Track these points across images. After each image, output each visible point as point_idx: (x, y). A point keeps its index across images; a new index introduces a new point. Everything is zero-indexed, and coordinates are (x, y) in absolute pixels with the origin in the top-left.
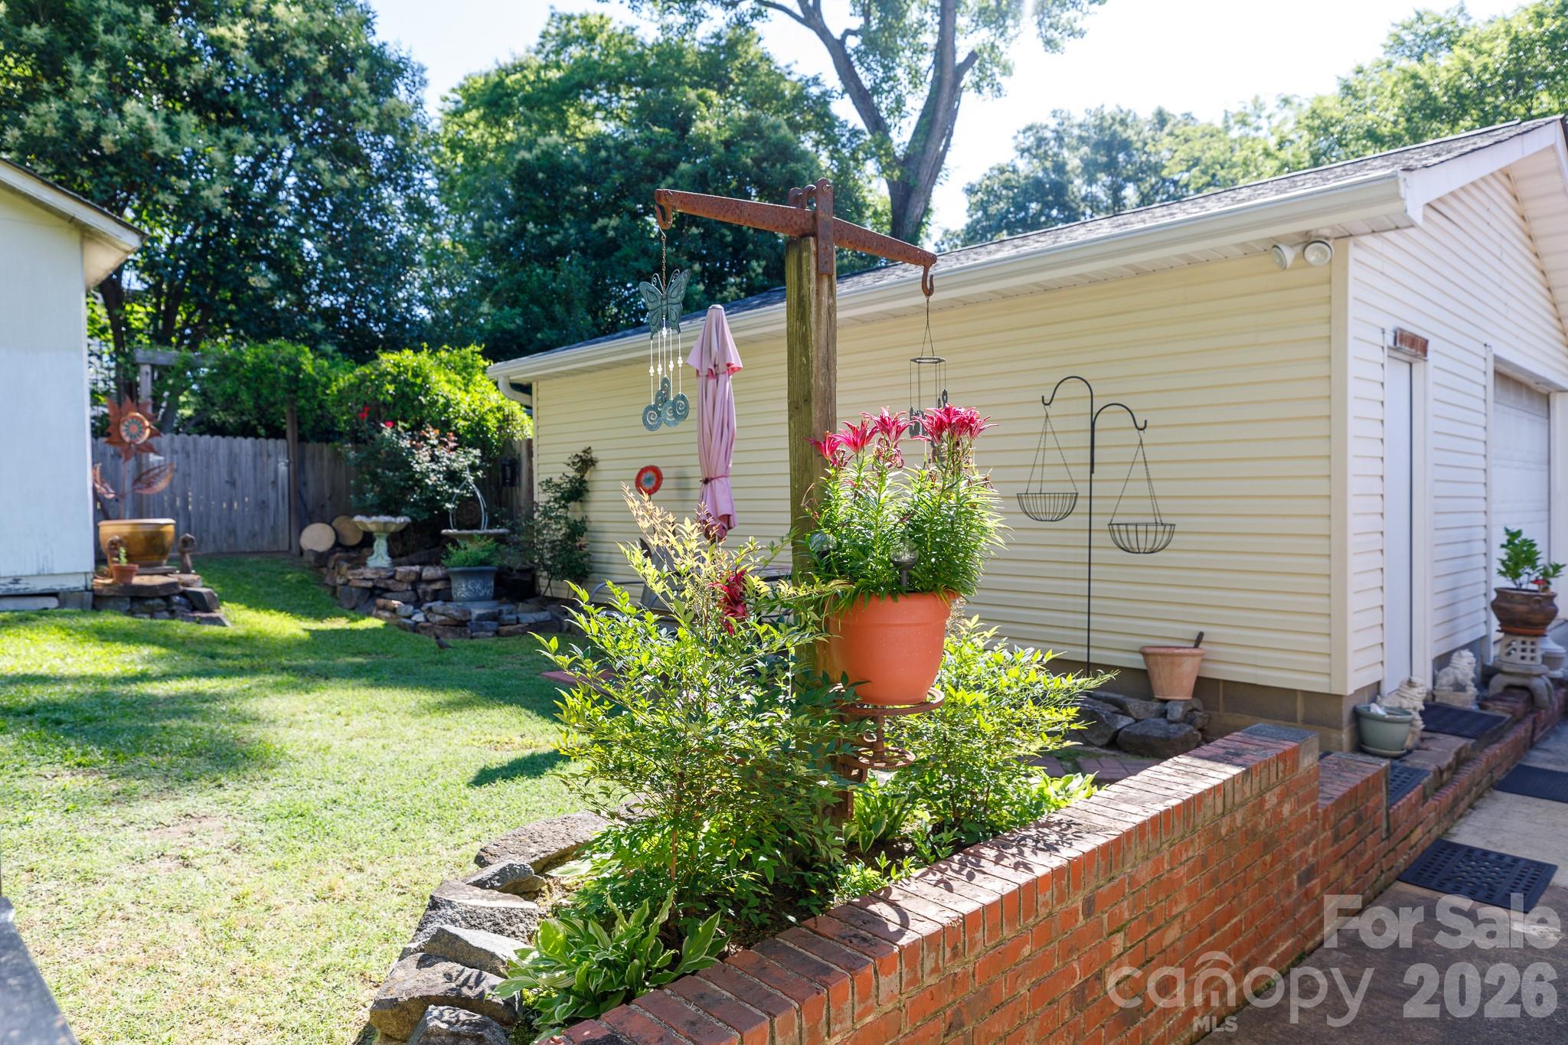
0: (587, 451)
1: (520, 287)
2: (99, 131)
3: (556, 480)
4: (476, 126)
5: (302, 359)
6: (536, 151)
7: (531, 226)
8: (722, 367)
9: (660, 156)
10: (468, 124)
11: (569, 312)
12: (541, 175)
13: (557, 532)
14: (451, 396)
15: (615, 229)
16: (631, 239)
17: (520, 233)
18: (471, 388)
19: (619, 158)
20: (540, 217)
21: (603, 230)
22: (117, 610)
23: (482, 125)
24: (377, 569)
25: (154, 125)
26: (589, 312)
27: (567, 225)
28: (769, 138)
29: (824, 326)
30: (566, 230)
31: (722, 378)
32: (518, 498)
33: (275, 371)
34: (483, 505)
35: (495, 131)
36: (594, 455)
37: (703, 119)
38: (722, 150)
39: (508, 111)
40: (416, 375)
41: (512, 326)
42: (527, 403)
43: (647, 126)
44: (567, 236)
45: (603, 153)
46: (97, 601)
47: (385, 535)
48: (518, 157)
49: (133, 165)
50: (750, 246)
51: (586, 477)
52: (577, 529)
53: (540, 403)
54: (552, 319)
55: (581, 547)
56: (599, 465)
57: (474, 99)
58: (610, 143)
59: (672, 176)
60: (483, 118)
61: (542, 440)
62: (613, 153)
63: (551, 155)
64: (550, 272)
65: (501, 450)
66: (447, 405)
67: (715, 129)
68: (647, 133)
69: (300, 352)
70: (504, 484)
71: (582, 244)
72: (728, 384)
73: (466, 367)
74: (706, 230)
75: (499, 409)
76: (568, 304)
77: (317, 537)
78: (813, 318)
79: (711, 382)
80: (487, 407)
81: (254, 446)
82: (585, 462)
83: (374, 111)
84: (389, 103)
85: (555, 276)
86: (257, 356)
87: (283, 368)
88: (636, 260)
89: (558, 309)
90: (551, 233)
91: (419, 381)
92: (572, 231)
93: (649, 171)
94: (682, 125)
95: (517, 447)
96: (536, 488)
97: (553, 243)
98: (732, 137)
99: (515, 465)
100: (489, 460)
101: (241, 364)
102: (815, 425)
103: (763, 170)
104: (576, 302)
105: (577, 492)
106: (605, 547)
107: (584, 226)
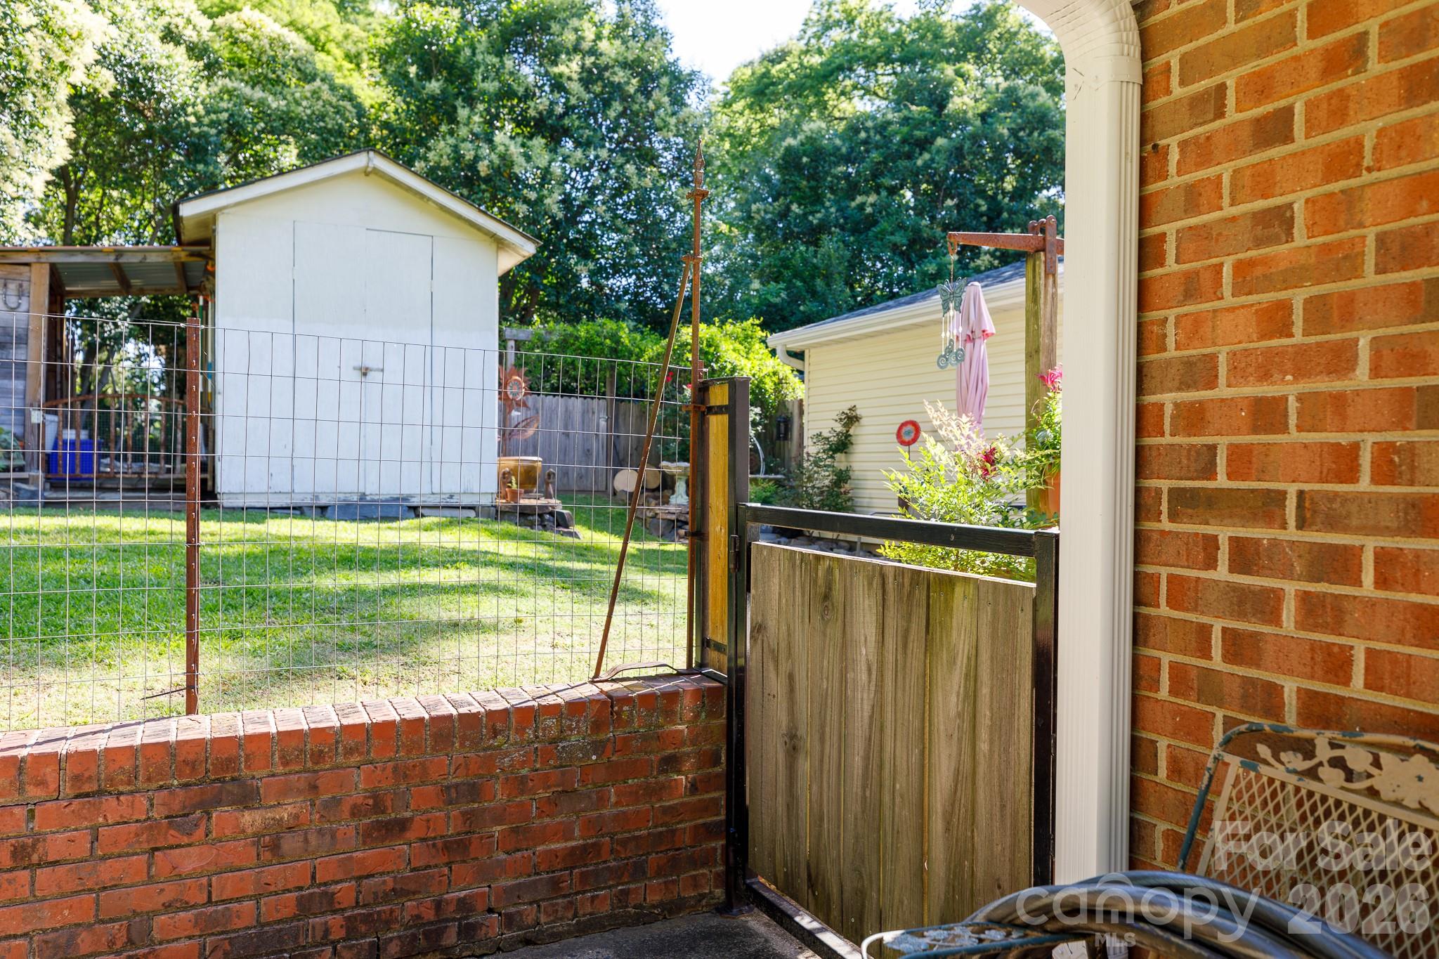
0: (852, 409)
1: (785, 263)
2: (477, 159)
3: (826, 434)
4: (741, 114)
5: (621, 334)
6: (801, 137)
7: (794, 207)
8: (978, 333)
9: (917, 133)
10: (735, 113)
11: (828, 285)
12: (805, 159)
13: (824, 479)
14: (737, 363)
15: (872, 205)
16: (888, 214)
17: (784, 214)
18: (751, 356)
19: (878, 137)
20: (802, 198)
21: (861, 207)
22: (511, 521)
23: (747, 112)
24: (679, 505)
25: (515, 150)
26: (846, 283)
27: (828, 204)
28: (1027, 107)
29: (1049, 306)
30: (827, 209)
31: (977, 341)
32: (789, 451)
33: (601, 344)
34: (762, 456)
35: (759, 116)
36: (859, 412)
37: (961, 94)
38: (978, 123)
39: (773, 98)
40: (709, 345)
41: (778, 300)
42: (800, 368)
43: (905, 106)
44: (828, 215)
45: (863, 135)
46: (499, 514)
47: (684, 478)
48: (785, 144)
49: (498, 183)
50: (1005, 215)
51: (851, 432)
52: (842, 477)
53: (812, 368)
54: (814, 293)
55: (845, 493)
56: (862, 421)
57: (742, 90)
58: (870, 124)
59: (929, 152)
60: (750, 107)
61: (811, 400)
62: (872, 133)
63: (815, 139)
64: (812, 248)
65: (777, 409)
66: (733, 370)
67: (972, 103)
68: (905, 112)
69: (620, 328)
70: (779, 438)
71: (842, 221)
72: (983, 347)
73: (746, 337)
74: (961, 201)
75: (775, 373)
76: (828, 279)
77: (626, 480)
78: (1042, 301)
79: (969, 345)
80: (765, 372)
81: (583, 404)
82: (851, 419)
83: (673, 121)
84: (684, 113)
85: (816, 252)
86: (588, 332)
87: (608, 341)
88: (892, 234)
89: (819, 283)
90: (812, 213)
91: (712, 350)
92: (833, 210)
93: (907, 148)
94: (939, 101)
95: (789, 406)
96: (807, 442)
97: (815, 222)
98: (990, 109)
99: (787, 422)
100: (766, 417)
101: (577, 338)
102: (1042, 367)
103: (1019, 139)
104: (836, 276)
105: (842, 445)
106: (866, 493)
107: (843, 204)
